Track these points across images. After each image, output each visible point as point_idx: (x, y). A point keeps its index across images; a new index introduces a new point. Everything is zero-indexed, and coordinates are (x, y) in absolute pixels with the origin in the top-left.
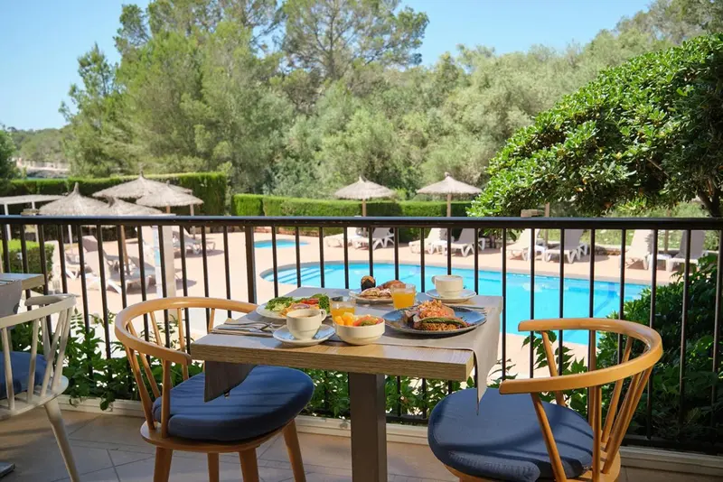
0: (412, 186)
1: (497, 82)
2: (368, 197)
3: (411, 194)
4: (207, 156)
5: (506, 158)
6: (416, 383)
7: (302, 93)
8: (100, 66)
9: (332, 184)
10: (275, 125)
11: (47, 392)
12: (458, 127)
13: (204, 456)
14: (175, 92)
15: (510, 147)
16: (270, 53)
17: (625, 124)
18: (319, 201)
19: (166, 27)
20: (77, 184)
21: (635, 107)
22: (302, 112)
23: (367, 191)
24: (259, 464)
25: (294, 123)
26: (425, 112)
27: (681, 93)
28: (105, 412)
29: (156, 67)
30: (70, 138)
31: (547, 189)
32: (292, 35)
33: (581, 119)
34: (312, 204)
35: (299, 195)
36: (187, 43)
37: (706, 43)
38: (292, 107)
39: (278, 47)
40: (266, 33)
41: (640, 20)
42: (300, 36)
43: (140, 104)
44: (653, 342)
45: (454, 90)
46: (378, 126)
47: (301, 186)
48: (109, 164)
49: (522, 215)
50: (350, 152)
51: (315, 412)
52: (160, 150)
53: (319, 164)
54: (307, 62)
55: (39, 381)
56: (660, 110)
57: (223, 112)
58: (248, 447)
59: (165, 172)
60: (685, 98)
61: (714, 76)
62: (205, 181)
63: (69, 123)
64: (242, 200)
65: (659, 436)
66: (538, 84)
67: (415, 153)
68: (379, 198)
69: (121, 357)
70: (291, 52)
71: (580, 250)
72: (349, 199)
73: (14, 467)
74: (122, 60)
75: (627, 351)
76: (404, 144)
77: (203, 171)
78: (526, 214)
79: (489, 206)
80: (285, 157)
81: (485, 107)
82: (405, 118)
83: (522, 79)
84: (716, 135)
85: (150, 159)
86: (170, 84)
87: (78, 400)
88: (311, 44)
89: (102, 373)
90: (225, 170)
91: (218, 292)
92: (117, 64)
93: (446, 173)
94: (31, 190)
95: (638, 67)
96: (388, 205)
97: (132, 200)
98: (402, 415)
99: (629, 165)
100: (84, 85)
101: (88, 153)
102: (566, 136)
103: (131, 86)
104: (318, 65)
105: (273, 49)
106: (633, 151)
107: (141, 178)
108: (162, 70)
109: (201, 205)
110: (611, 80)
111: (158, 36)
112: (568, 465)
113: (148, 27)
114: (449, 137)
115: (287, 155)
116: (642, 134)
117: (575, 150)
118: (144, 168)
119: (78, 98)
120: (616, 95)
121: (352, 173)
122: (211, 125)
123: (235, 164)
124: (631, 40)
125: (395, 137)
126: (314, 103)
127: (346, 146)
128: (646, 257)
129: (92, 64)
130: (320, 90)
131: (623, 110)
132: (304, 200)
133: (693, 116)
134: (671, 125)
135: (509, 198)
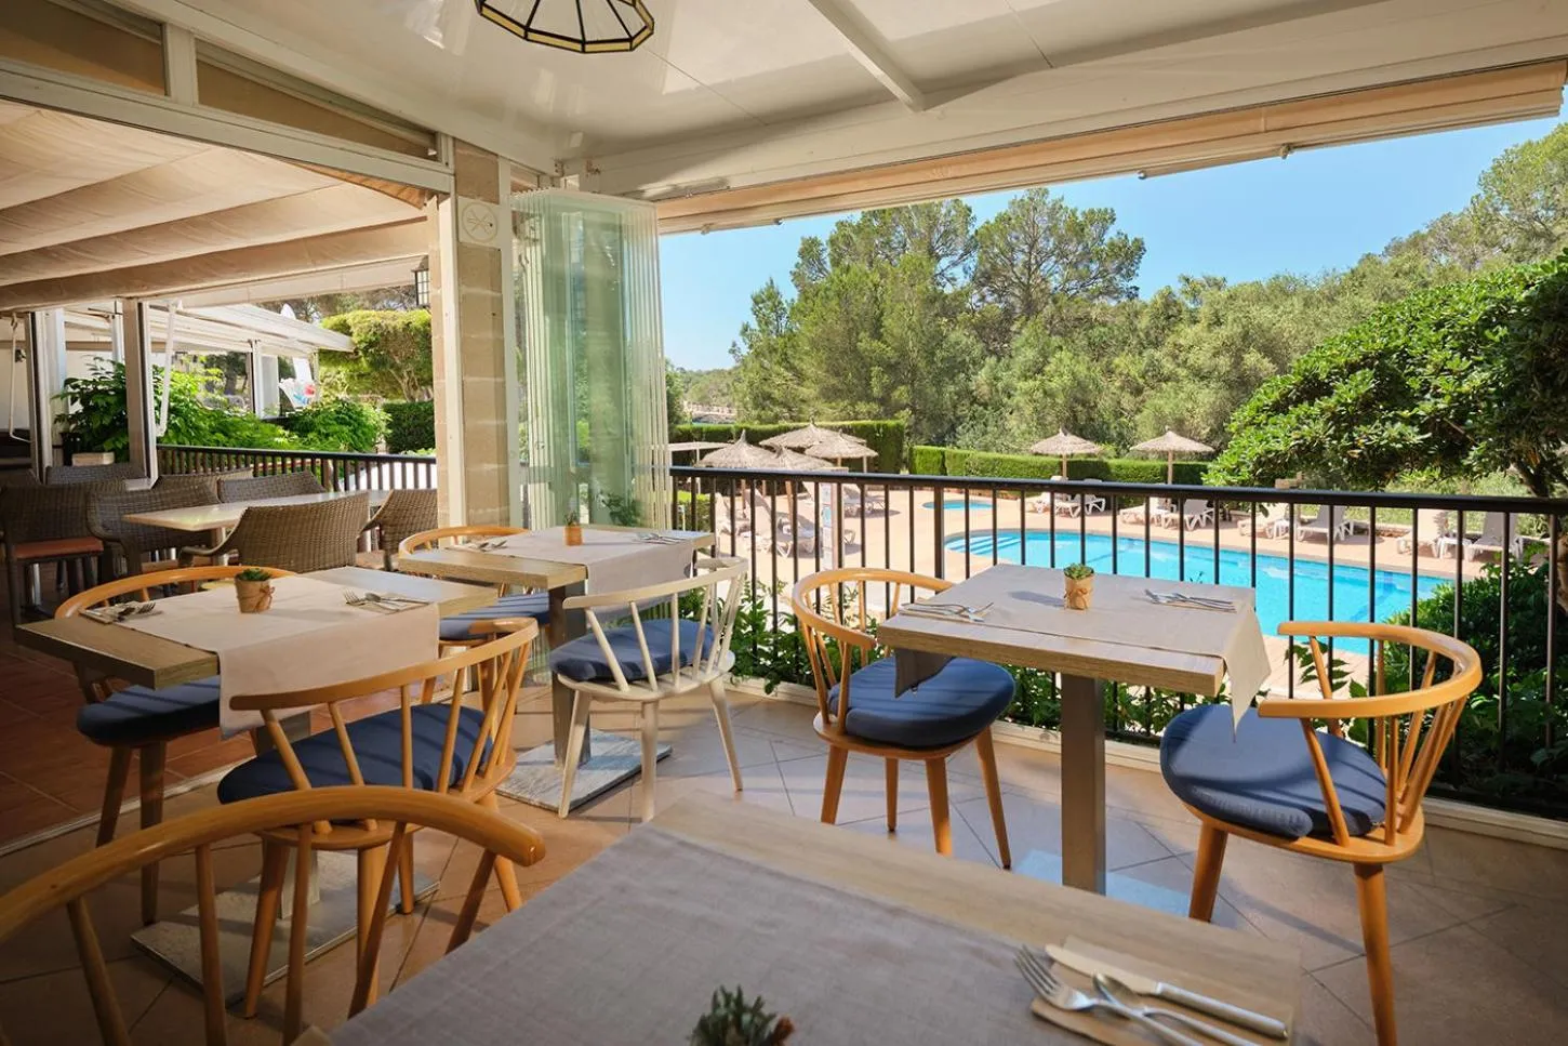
0: (1123, 442)
1: (1230, 318)
2: (1069, 453)
3: (1123, 452)
4: (883, 401)
5: (1253, 413)
6: (1136, 692)
7: (994, 333)
8: (774, 303)
9: (1027, 436)
10: (963, 367)
11: (713, 668)
12: (1182, 372)
13: (882, 760)
14: (852, 333)
15: (1259, 400)
16: (958, 287)
17: (1412, 374)
18: (1011, 456)
19: (846, 262)
20: (744, 431)
21: (1426, 353)
22: (993, 353)
23: (1069, 446)
24: (948, 777)
25: (984, 365)
26: (1140, 353)
27: (1490, 336)
28: (769, 696)
29: (833, 303)
30: (739, 380)
31: (1308, 454)
32: (984, 266)
33: (1353, 368)
34: (1002, 460)
35: (986, 449)
36: (868, 277)
37: (1522, 275)
38: (981, 345)
39: (968, 280)
40: (955, 264)
41: (1416, 241)
42: (994, 266)
43: (813, 343)
44: (1467, 662)
45: (1176, 328)
46: (1081, 370)
47: (989, 438)
48: (777, 409)
49: (1276, 486)
50: (1049, 400)
51: (1010, 717)
52: (830, 394)
53: (1011, 413)
54: (1000, 296)
55: (705, 657)
56: (1461, 358)
57: (903, 353)
58: (936, 755)
59: (835, 419)
60: (1496, 345)
61: (1537, 317)
62: (881, 430)
63: (738, 364)
64: (921, 453)
65: (1470, 786)
66: (1281, 320)
67: (1127, 401)
68: (1081, 454)
69: (788, 632)
70: (984, 285)
71: (1344, 528)
72: (1047, 455)
73: (671, 751)
74: (800, 296)
75: (1430, 670)
76: (1115, 391)
77: (880, 419)
78: (1281, 485)
79: (1232, 472)
80: (972, 404)
81: (1215, 348)
82: (1117, 361)
83: (1263, 315)
84: (1543, 391)
85: (821, 406)
86: (847, 322)
87: (740, 678)
88: (1005, 276)
89: (766, 649)
90: (904, 418)
91: (900, 563)
92: (793, 300)
93: (1167, 427)
94: (696, 436)
95: (1428, 304)
96: (1095, 463)
97: (800, 450)
98: (1119, 731)
99: (1421, 426)
100: (756, 323)
101: (755, 398)
102: (1334, 387)
103: (806, 325)
104: (1012, 299)
105: (963, 281)
106: (1425, 408)
107: (812, 426)
108: (840, 308)
109: (875, 458)
110: (1390, 319)
111: (838, 271)
112: (1351, 818)
113: (828, 260)
114: (1170, 384)
115: (974, 401)
116: (1437, 387)
117: (1346, 405)
118: (816, 414)
119: (750, 337)
120: (1398, 337)
121: (1051, 424)
122: (890, 368)
123: (914, 411)
124: (1406, 267)
125: (1103, 383)
126: (1008, 342)
127: (1045, 392)
128: (1436, 541)
129: (766, 301)
130: (1014, 328)
131: (1409, 357)
132: (993, 455)
133: (1509, 366)
134: (1478, 378)
135: (1259, 463)
